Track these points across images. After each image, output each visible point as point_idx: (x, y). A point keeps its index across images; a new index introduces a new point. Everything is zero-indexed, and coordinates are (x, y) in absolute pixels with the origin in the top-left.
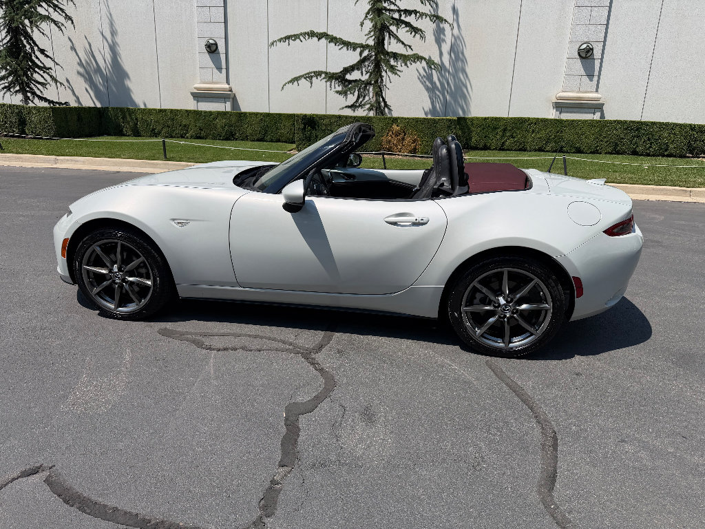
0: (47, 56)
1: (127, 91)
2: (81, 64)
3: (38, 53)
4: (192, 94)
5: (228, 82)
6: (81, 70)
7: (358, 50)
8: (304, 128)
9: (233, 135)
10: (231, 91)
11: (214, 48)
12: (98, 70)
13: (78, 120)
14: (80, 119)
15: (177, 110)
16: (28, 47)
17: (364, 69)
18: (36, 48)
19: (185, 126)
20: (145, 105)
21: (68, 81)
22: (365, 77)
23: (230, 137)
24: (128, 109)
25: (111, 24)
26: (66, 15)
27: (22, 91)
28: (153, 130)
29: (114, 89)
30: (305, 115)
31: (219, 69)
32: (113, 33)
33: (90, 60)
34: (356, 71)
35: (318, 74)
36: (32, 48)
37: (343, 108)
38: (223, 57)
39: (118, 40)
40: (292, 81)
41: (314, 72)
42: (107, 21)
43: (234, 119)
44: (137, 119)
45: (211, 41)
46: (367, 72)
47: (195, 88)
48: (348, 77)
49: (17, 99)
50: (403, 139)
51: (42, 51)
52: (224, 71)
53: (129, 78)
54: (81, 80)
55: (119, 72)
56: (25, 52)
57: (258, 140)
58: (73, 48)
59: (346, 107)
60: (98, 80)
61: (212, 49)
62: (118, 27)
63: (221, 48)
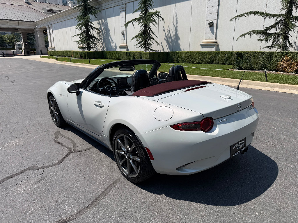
0: (154, 34)
1: (178, 45)
2: (166, 36)
3: (151, 33)
4: (201, 45)
5: (216, 39)
6: (166, 38)
7: (276, 18)
8: (237, 58)
9: (213, 62)
10: (217, 42)
11: (212, 24)
12: (171, 37)
13: (158, 57)
14: (159, 56)
15: (193, 52)
16: (149, 31)
17: (278, 27)
18: (151, 31)
19: (195, 58)
20: (184, 50)
21: (161, 43)
22: (278, 31)
23: (212, 62)
24: (176, 52)
25: (177, 19)
26: (162, 18)
27: (145, 47)
28: (183, 60)
29: (175, 44)
30: (238, 52)
31: (213, 33)
32: (177, 23)
33: (169, 34)
34: (273, 29)
35: (254, 32)
36: (150, 32)
37: (264, 48)
38: (215, 28)
39: (178, 25)
40: (241, 36)
41: (252, 31)
42: (176, 18)
43: (214, 55)
44: (178, 56)
45: (211, 22)
46: (279, 29)
47: (202, 42)
48: (268, 32)
49: (143, 50)
50: (291, 64)
51: (153, 32)
52: (215, 34)
53: (180, 39)
54: (165, 42)
55: (177, 37)
56: (147, 33)
57: (223, 64)
58: (164, 30)
59: (266, 47)
60: (170, 41)
61: (211, 25)
62: (178, 20)
63: (215, 24)
